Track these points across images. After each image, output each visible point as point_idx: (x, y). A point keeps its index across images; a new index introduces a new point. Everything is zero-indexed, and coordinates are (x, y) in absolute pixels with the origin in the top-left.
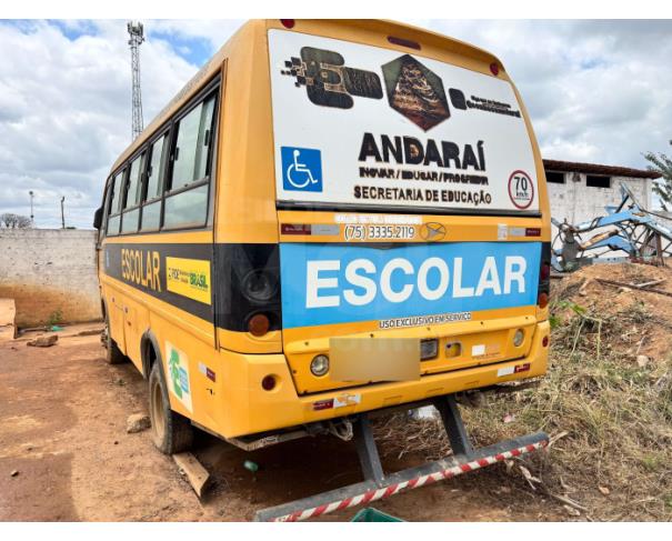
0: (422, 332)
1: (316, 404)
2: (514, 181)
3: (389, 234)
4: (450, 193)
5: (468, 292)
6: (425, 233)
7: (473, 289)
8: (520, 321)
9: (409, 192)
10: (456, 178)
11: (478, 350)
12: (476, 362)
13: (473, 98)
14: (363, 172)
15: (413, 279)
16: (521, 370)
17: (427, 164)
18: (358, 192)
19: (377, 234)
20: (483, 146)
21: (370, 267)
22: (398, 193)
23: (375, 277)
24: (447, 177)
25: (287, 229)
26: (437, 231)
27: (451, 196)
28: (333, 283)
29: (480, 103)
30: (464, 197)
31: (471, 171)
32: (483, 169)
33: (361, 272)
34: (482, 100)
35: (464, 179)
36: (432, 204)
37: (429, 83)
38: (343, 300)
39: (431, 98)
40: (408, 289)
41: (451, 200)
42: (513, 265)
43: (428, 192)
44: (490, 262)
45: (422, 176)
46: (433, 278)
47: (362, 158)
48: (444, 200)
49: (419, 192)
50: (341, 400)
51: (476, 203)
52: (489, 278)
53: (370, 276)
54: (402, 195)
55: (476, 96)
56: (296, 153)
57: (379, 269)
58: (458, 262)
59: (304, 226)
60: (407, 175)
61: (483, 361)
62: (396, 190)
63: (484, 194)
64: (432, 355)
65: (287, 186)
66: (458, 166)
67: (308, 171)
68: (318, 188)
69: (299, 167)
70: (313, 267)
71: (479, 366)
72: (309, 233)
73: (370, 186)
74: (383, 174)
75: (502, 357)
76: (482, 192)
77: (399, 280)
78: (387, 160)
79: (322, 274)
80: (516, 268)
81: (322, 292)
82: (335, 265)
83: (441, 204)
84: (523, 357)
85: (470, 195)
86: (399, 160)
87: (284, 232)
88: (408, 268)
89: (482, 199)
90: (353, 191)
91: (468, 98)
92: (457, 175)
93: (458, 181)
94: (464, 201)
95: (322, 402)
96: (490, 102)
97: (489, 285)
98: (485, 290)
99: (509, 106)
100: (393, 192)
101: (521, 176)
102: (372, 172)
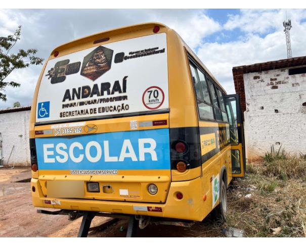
0: (87, 178)
1: (45, 201)
2: (147, 94)
3: (71, 131)
4: (103, 108)
5: (115, 159)
6: (87, 129)
7: (117, 158)
8: (154, 179)
9: (82, 111)
10: (107, 100)
11: (124, 192)
12: (123, 199)
13: (130, 53)
14: (64, 106)
15: (83, 152)
16: (153, 210)
17: (92, 96)
18: (62, 115)
19: (66, 132)
20: (127, 79)
21: (65, 146)
22: (77, 113)
23: (67, 151)
24: (101, 100)
25: (37, 133)
26: (93, 128)
27: (104, 109)
28: (52, 153)
29: (135, 54)
30: (111, 109)
31: (117, 94)
32: (125, 91)
33: (61, 148)
34: (136, 52)
35: (111, 100)
36: (93, 115)
37: (105, 56)
38: (56, 160)
39: (102, 63)
40: (82, 156)
41: (103, 112)
42: (145, 144)
43: (91, 109)
44: (127, 143)
45: (89, 103)
46: (93, 151)
47: (64, 101)
48: (99, 112)
49: (87, 110)
50: (53, 202)
51: (119, 111)
52: (127, 151)
53: (65, 150)
54: (79, 113)
55: (133, 51)
56: (42, 104)
57: (68, 147)
58: (106, 143)
59: (41, 131)
60: (82, 104)
61: (127, 199)
62: (76, 111)
63: (124, 106)
64: (95, 190)
65: (39, 117)
66: (109, 93)
67: (45, 110)
68: (47, 116)
69: (43, 109)
70: (46, 146)
71: (125, 201)
72: (43, 134)
73: (66, 111)
74: (71, 105)
75: (141, 199)
76: (123, 105)
77: (77, 152)
78: (73, 99)
79: (49, 149)
80: (147, 145)
81: (49, 157)
82: (52, 146)
83: (98, 114)
84: (161, 203)
85: (115, 107)
86: (79, 98)
87: (36, 134)
88: (81, 147)
89: (123, 108)
90: (59, 115)
91: (127, 54)
92: (108, 99)
93: (108, 102)
94: (111, 111)
95: (47, 201)
96: (142, 51)
97: (128, 155)
98: (125, 158)
99: (158, 48)
100: (75, 113)
101: (153, 89)
102: (67, 106)
